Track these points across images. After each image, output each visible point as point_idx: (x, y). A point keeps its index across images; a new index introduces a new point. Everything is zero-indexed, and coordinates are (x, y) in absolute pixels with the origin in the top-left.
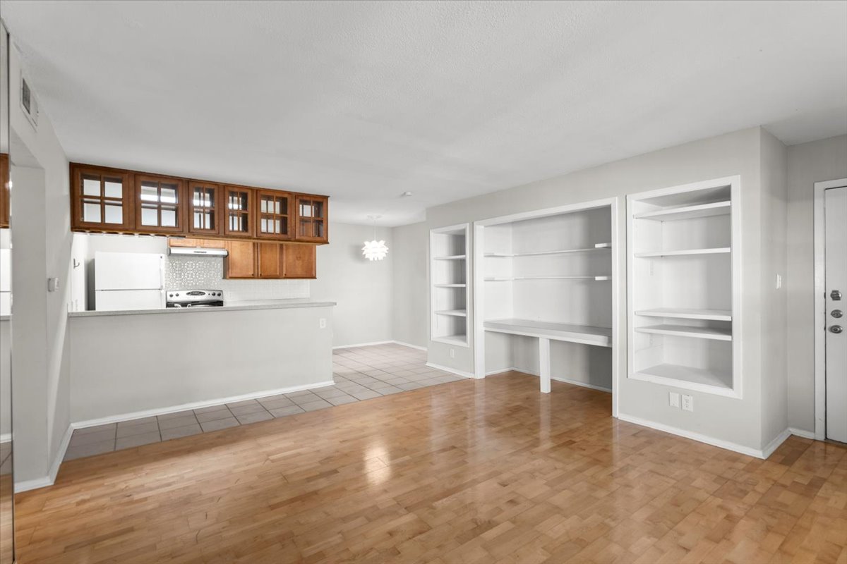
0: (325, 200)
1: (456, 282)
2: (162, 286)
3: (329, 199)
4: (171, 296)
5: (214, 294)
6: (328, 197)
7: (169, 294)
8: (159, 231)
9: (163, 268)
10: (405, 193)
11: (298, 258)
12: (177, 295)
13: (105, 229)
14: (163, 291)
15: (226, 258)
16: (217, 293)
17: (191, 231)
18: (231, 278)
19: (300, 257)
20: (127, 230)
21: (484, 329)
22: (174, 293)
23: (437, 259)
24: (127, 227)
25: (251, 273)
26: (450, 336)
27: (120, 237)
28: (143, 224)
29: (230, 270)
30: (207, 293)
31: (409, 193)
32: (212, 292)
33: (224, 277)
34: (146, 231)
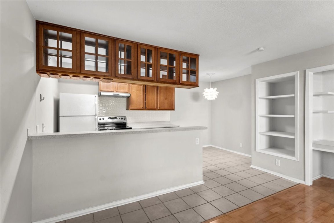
0: (197, 57)
1: (270, 114)
2: (96, 114)
3: (199, 56)
4: (100, 119)
5: (122, 119)
6: (199, 55)
7: (99, 118)
8: (95, 74)
9: (97, 103)
10: (258, 49)
11: (166, 99)
12: (103, 119)
13: (60, 72)
14: (96, 117)
15: (128, 98)
16: (123, 118)
17: (117, 76)
18: (132, 109)
19: (167, 98)
20: (75, 73)
21: (312, 148)
22: (102, 118)
23: (260, 98)
24: (75, 72)
25: (141, 107)
26: (267, 148)
27: (71, 78)
28: (85, 69)
29: (131, 105)
30: (118, 118)
31: (262, 49)
32: (120, 118)
33: (127, 109)
34: (88, 75)
